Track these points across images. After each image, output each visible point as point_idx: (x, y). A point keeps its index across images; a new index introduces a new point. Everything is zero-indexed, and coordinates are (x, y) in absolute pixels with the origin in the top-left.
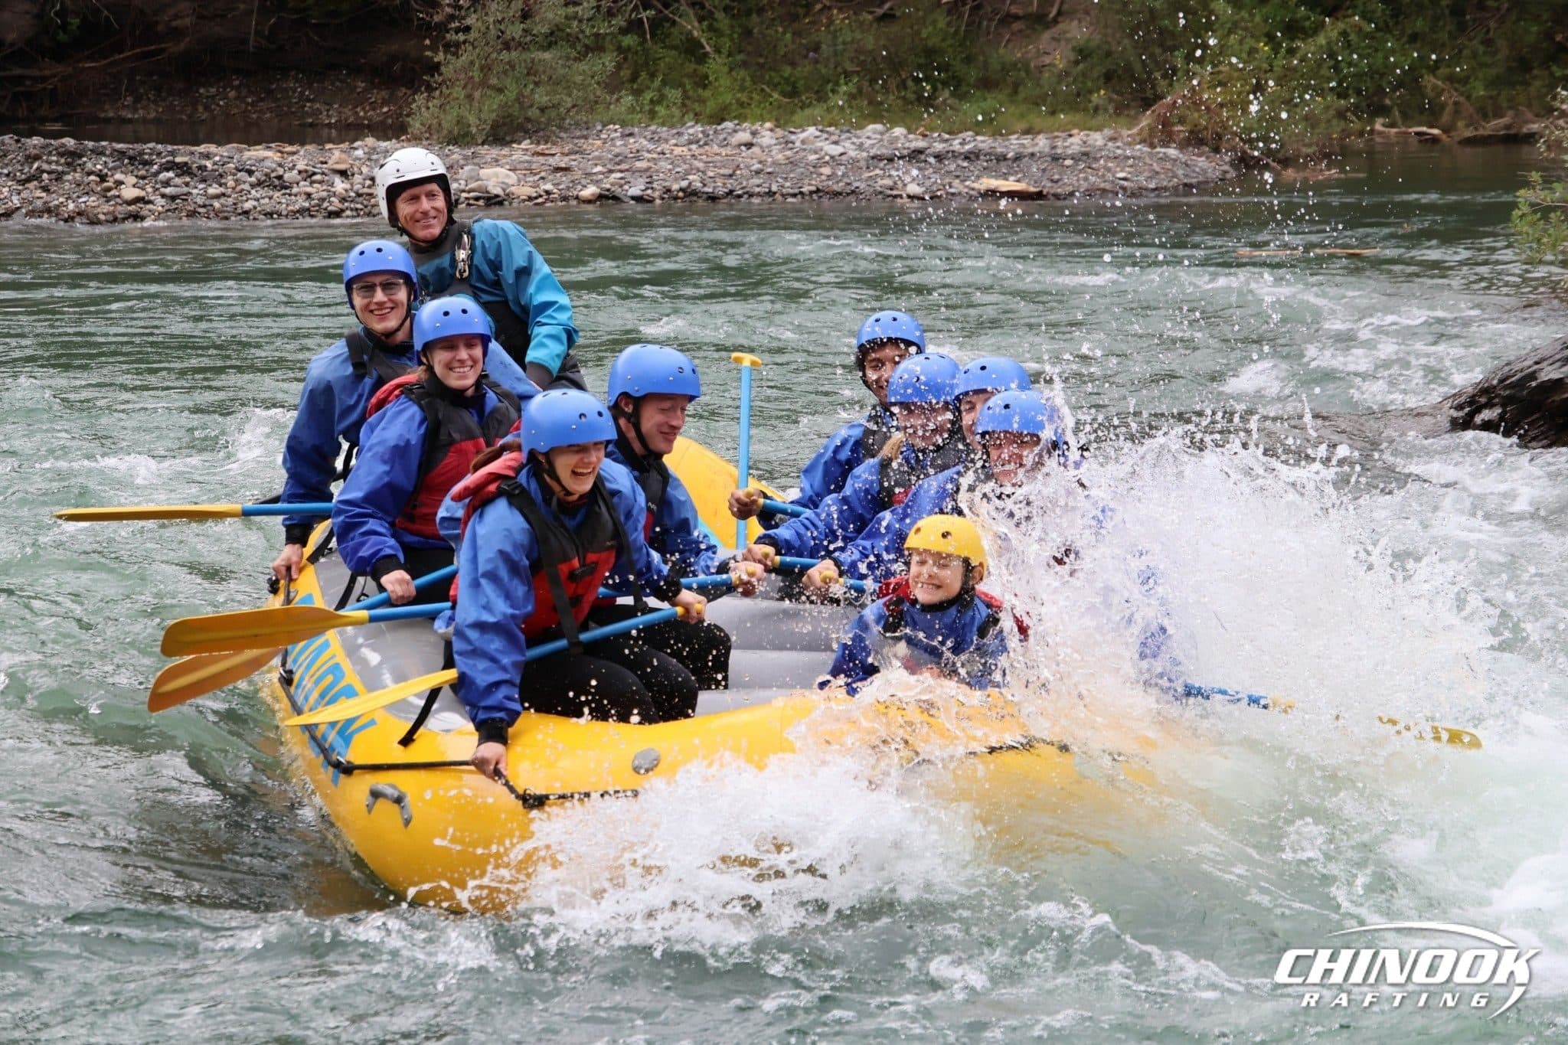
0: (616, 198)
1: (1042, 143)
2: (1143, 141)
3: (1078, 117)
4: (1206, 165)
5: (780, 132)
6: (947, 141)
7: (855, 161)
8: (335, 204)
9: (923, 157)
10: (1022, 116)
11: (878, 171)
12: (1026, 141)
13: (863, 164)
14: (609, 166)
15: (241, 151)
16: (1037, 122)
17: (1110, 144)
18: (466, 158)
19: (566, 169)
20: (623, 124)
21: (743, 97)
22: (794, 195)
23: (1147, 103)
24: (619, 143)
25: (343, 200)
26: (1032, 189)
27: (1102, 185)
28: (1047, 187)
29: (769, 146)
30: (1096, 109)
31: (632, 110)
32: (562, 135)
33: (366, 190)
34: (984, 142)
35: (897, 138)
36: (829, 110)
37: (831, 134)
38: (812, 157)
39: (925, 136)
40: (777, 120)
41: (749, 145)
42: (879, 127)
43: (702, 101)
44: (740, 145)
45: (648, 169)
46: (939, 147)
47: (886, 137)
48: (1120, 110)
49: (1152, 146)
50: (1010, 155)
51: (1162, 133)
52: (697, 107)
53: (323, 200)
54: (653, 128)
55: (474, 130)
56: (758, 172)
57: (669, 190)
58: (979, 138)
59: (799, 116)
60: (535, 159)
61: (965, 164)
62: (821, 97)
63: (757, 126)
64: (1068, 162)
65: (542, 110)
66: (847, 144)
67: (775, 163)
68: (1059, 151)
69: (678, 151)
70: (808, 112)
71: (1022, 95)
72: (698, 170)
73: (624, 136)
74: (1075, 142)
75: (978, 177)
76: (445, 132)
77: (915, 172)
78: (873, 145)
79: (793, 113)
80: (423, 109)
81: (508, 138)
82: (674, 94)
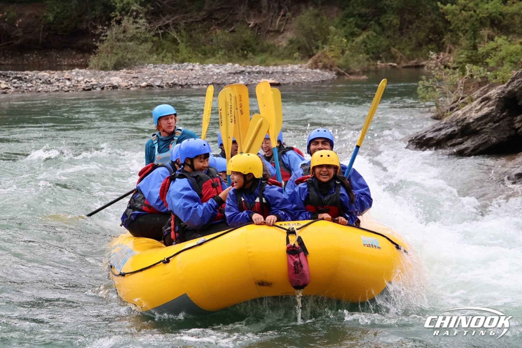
0: (152, 86)
1: (279, 68)
2: (309, 68)
3: (290, 61)
4: (328, 75)
5: (201, 66)
6: (251, 68)
7: (224, 74)
8: (67, 89)
9: (244, 73)
10: (273, 61)
11: (231, 77)
12: (275, 68)
13: (226, 75)
14: (150, 76)
15: (37, 73)
16: (279, 62)
17: (300, 69)
18: (106, 74)
19: (137, 78)
20: (154, 64)
21: (190, 55)
22: (206, 85)
23: (310, 57)
24: (153, 69)
25: (69, 87)
26: (277, 82)
27: (298, 81)
28: (281, 82)
29: (198, 70)
30: (296, 58)
31: (157, 60)
32: (136, 67)
33: (76, 84)
34: (262, 68)
35: (236, 67)
36: (216, 59)
37: (216, 66)
38: (211, 73)
39: (244, 66)
40: (200, 62)
41: (192, 70)
42: (231, 64)
43: (178, 57)
44: (189, 70)
45: (162, 77)
46: (249, 70)
47: (233, 67)
48: (302, 58)
49: (312, 69)
50: (270, 72)
51: (315, 65)
52: (176, 58)
53: (63, 87)
54: (163, 65)
55: (109, 66)
56: (195, 78)
57: (168, 84)
58: (261, 67)
59: (207, 61)
60: (127, 74)
61: (257, 75)
62: (214, 55)
63: (194, 64)
64: (287, 74)
65: (129, 60)
66: (221, 69)
67: (200, 75)
68: (285, 71)
69: (171, 72)
70: (210, 60)
71: (273, 54)
72: (177, 77)
73: (154, 67)
74: (289, 68)
75: (261, 79)
76: (100, 67)
77: (242, 77)
78: (229, 70)
79: (205, 60)
80: (93, 60)
81: (119, 68)
82: (169, 55)
